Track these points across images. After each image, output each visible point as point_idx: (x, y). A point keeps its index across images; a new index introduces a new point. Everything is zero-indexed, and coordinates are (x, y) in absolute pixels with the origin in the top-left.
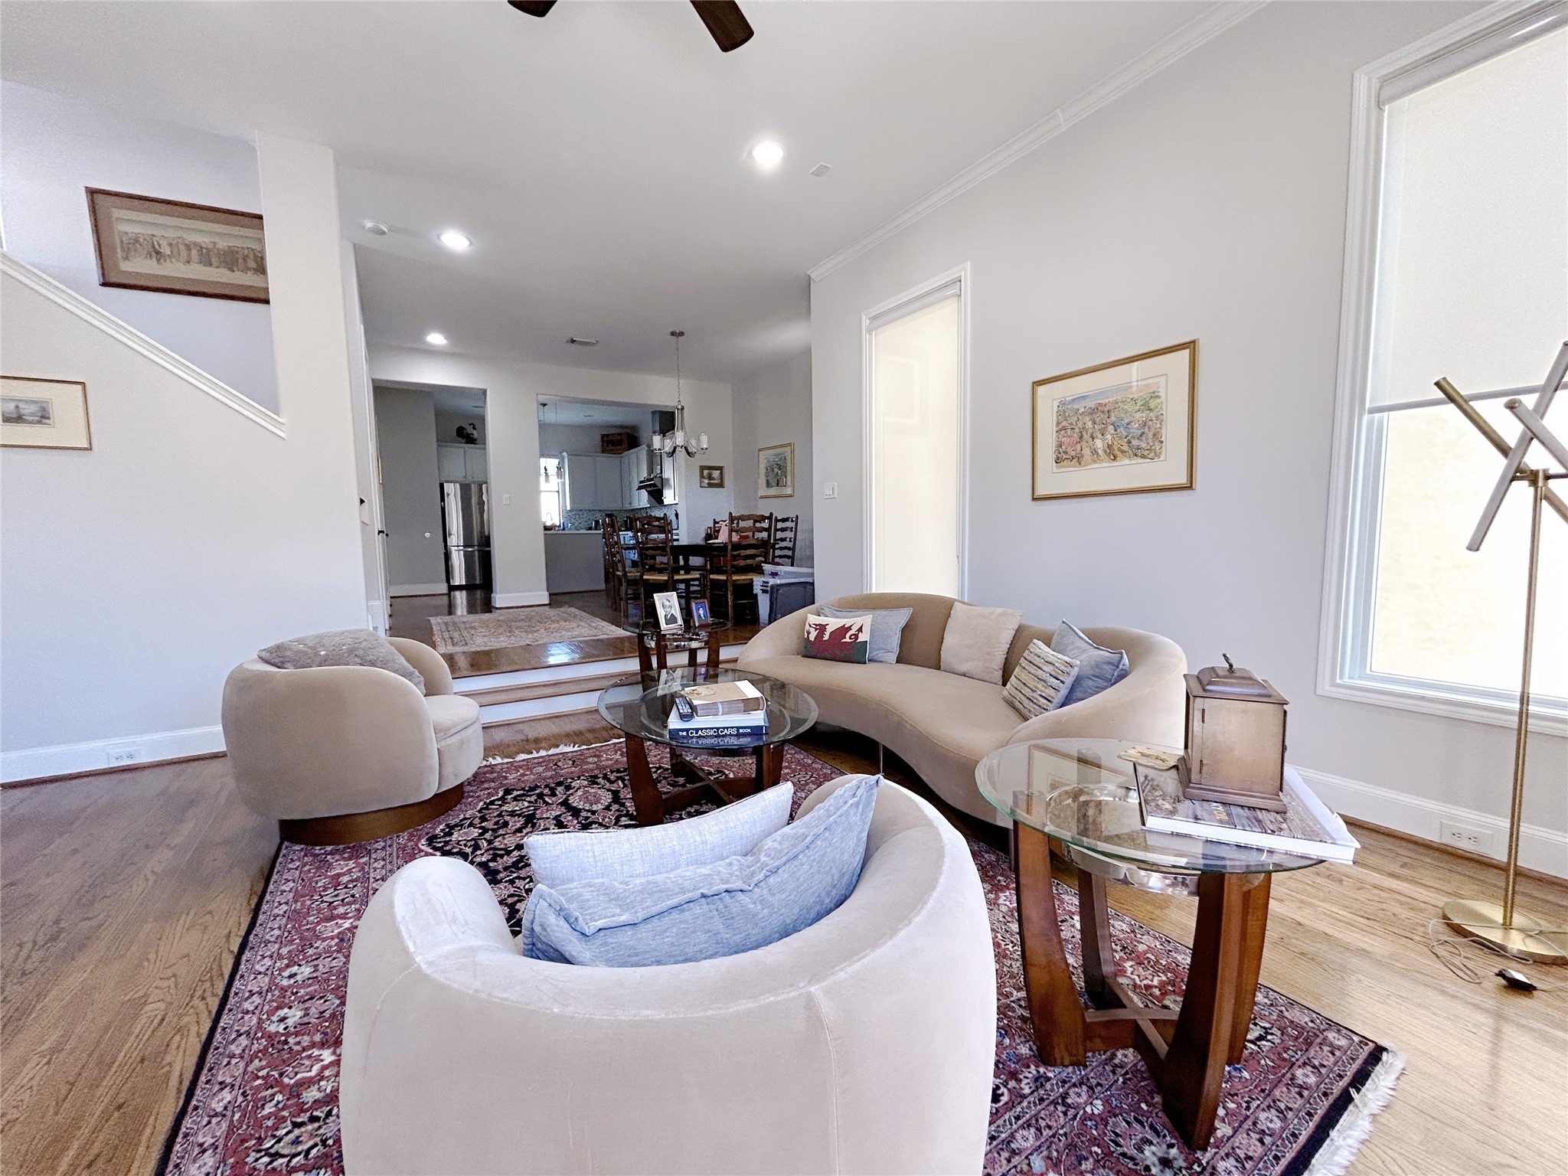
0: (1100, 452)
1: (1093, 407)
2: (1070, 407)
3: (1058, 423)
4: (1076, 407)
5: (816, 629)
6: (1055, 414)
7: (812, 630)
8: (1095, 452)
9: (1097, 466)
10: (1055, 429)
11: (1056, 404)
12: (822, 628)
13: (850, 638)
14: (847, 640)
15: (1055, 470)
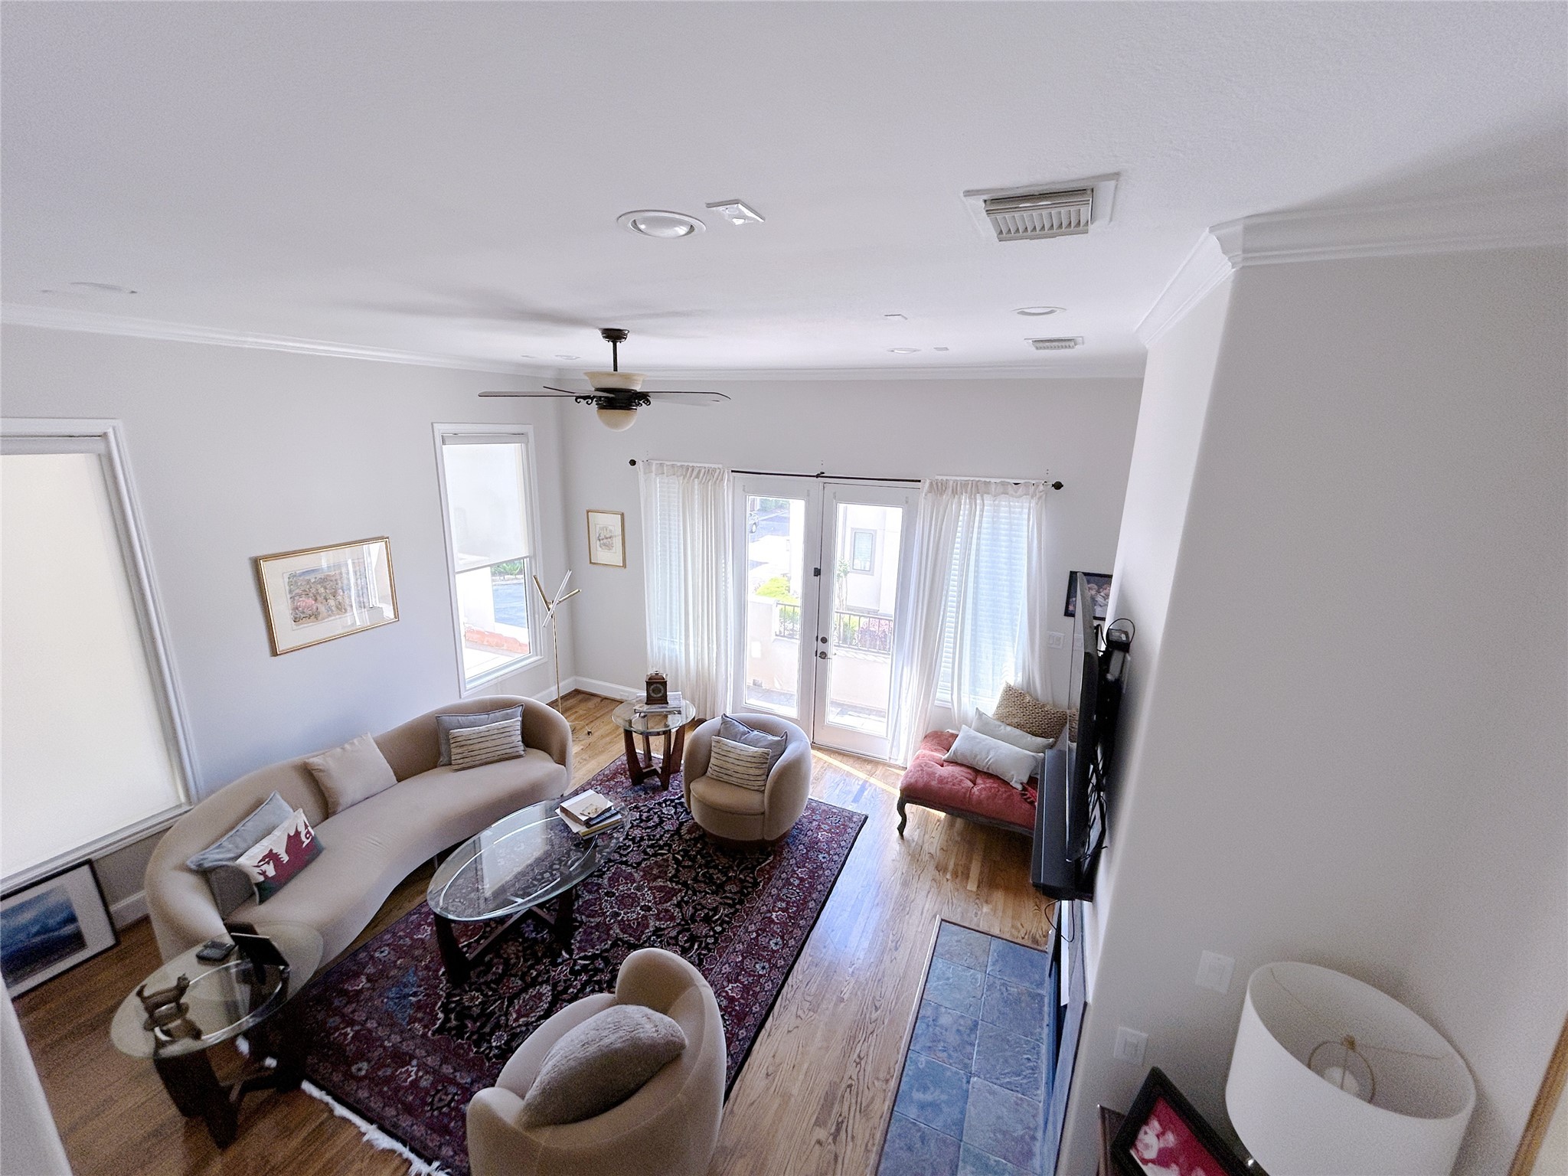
0: (333, 608)
1: (323, 577)
2: (301, 578)
3: (290, 592)
4: (308, 578)
5: (268, 863)
6: (286, 585)
7: (265, 867)
8: (330, 609)
9: (333, 618)
10: (289, 596)
11: (286, 576)
12: (271, 857)
13: (308, 838)
14: (307, 842)
15: (295, 627)
